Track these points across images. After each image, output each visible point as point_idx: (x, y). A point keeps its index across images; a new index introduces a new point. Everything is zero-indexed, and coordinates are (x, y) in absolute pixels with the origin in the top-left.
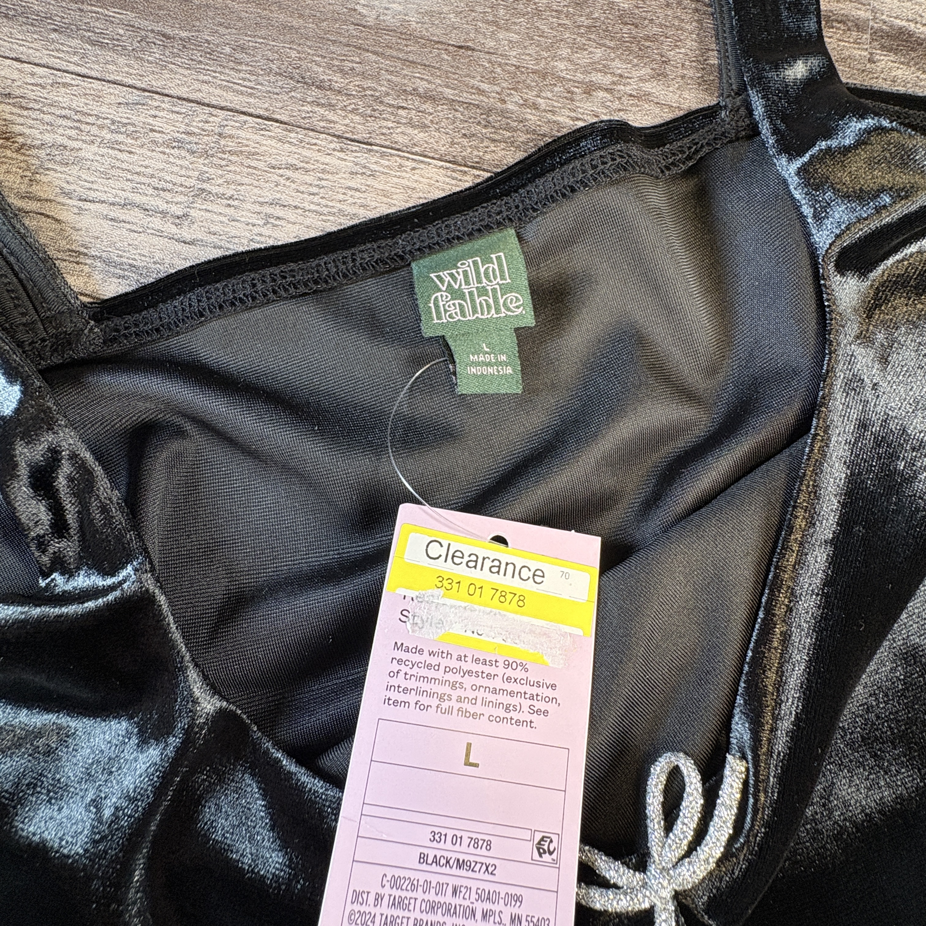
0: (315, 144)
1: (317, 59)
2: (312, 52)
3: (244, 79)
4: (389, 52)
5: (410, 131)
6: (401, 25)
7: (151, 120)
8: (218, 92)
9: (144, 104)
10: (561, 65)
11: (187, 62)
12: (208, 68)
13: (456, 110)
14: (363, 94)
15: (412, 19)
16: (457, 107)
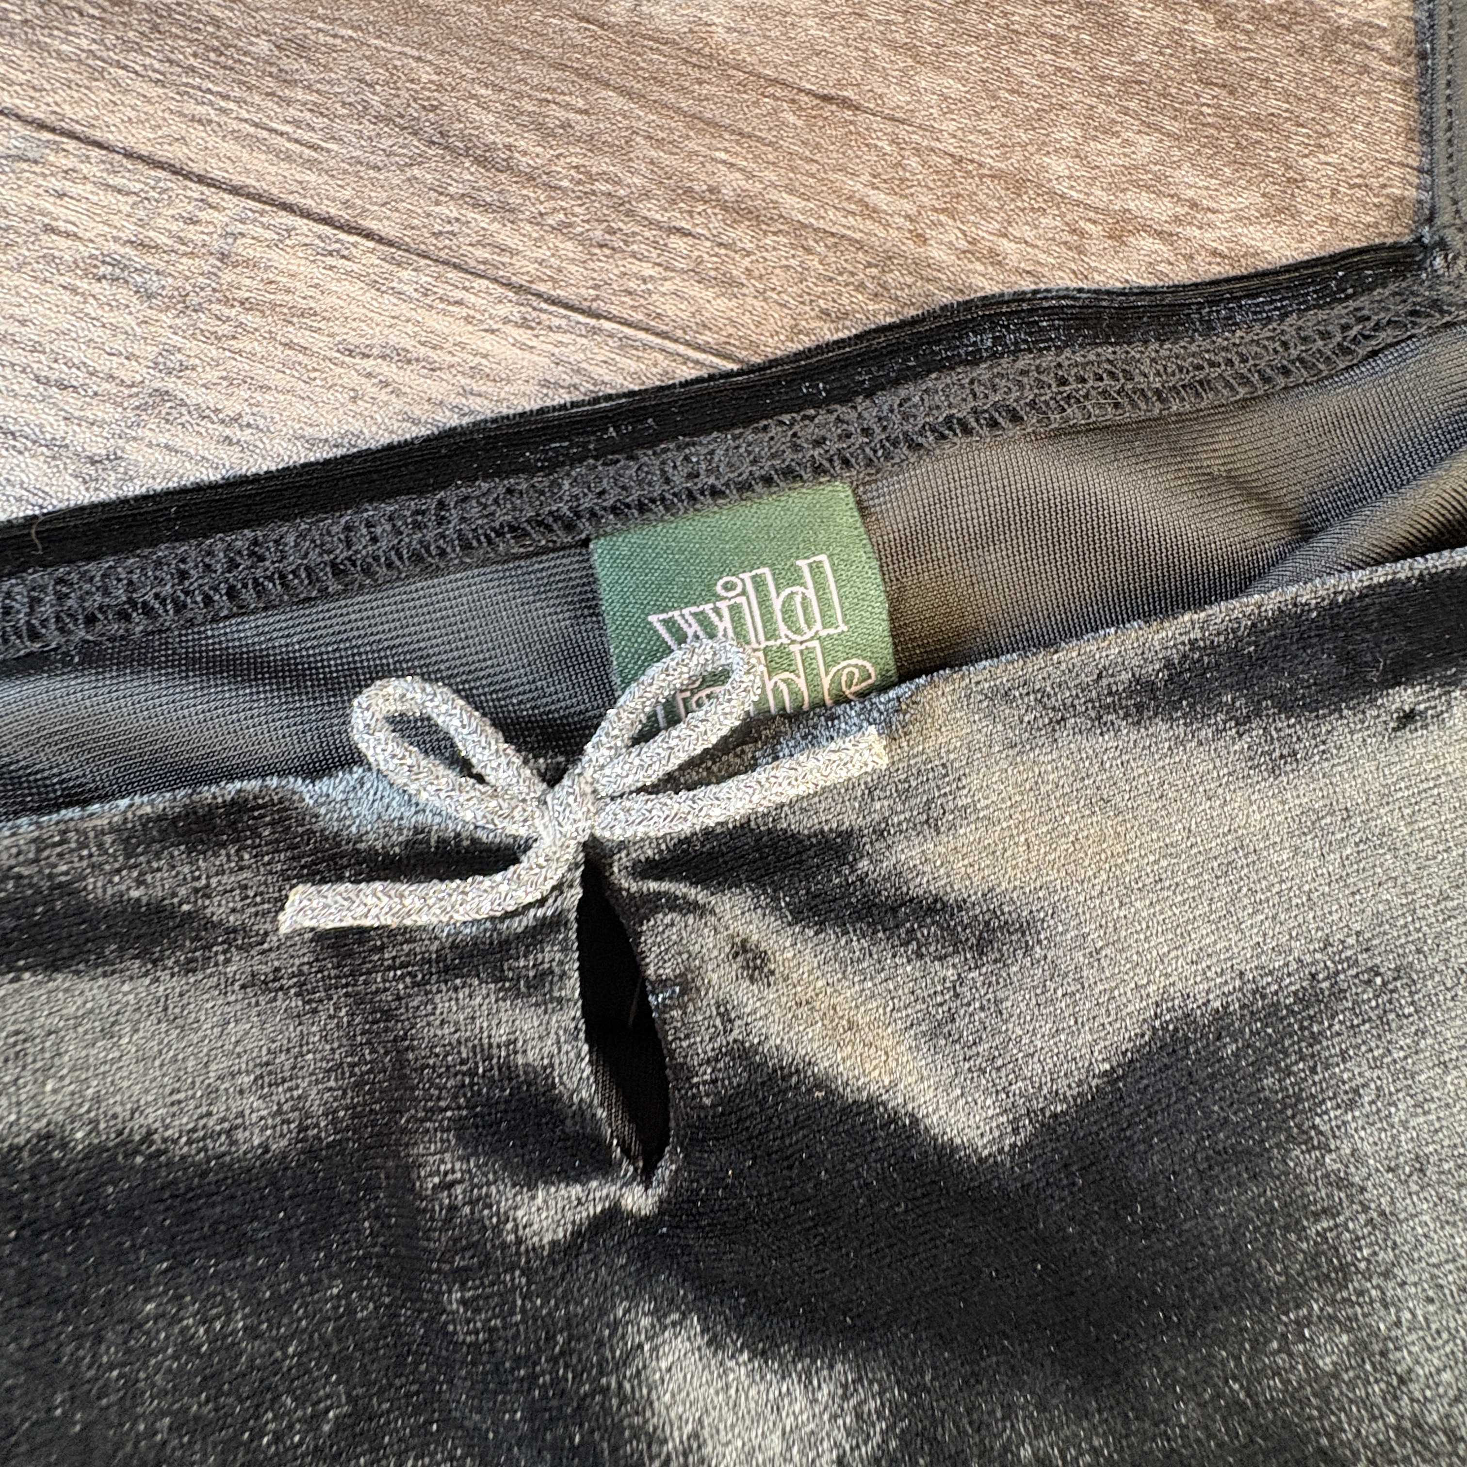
0: (459, 303)
1: (483, 91)
2: (471, 74)
3: (296, 123)
4: (655, 92)
5: (695, 290)
6: (691, 31)
7: (48, 204)
8: (229, 147)
9: (36, 162)
10: (1058, 166)
11: (157, 65)
12: (210, 86)
13: (808, 250)
14: (588, 188)
15: (717, 21)
16: (811, 243)
